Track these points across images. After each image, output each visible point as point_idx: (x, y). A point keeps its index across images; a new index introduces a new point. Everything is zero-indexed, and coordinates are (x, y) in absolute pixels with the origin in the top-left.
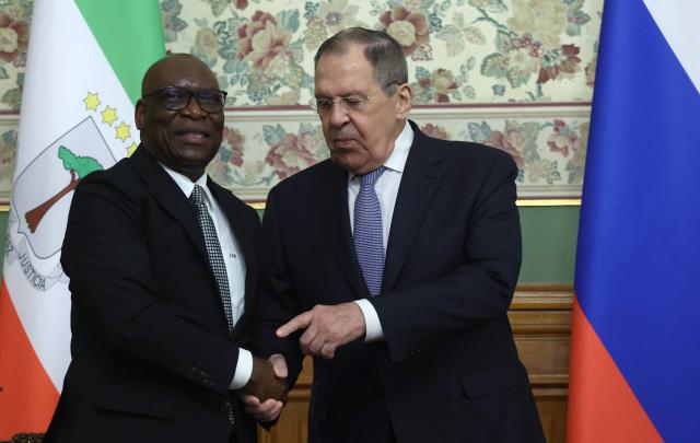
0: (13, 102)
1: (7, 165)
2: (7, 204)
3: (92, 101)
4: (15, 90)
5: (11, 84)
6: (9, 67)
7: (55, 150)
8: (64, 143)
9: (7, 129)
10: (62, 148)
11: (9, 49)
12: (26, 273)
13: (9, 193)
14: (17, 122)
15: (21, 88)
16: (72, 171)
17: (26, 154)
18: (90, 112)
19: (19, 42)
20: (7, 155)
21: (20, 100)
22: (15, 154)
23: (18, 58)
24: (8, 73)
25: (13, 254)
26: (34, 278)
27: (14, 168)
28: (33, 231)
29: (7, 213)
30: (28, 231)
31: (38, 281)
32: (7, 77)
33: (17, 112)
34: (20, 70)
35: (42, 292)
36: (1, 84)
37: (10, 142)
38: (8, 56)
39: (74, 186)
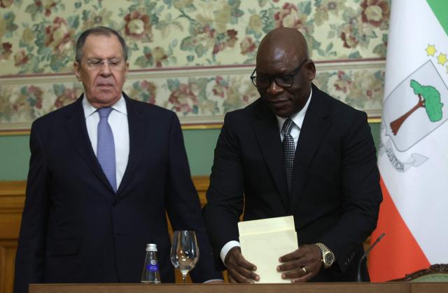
0: (380, 52)
1: (378, 92)
2: (379, 118)
3: (431, 51)
4: (381, 45)
5: (379, 41)
6: (377, 30)
7: (408, 82)
8: (414, 77)
9: (376, 70)
10: (413, 81)
11: (377, 19)
12: (391, 161)
13: (381, 111)
14: (384, 65)
15: (386, 44)
16: (419, 95)
17: (391, 83)
18: (431, 57)
19: (383, 14)
20: (379, 86)
21: (386, 51)
22: (383, 86)
23: (383, 24)
24: (377, 34)
25: (383, 149)
26: (397, 165)
27: (383, 92)
28: (395, 134)
29: (379, 123)
30: (392, 134)
31: (399, 166)
32: (376, 37)
33: (384, 58)
34: (385, 32)
35: (402, 173)
36: (372, 40)
37: (380, 78)
38: (376, 24)
39: (421, 104)
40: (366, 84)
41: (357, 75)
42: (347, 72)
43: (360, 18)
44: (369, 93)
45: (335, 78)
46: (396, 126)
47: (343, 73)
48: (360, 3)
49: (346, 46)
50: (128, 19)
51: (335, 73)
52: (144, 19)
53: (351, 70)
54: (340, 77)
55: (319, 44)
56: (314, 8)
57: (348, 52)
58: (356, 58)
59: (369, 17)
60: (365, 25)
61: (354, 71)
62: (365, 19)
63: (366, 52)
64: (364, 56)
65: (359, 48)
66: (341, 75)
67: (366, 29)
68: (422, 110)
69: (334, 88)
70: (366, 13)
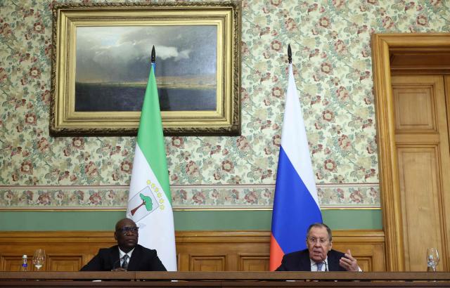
0: (128, 183)
1: (126, 199)
2: (126, 209)
3: (149, 182)
4: (128, 180)
5: (128, 178)
6: (127, 174)
7: (139, 194)
9: (125, 190)
10: (141, 194)
11: (127, 169)
13: (127, 206)
14: (129, 188)
15: (130, 179)
16: (143, 200)
17: (131, 195)
18: (148, 185)
19: (130, 168)
21: (130, 182)
22: (128, 196)
23: (129, 172)
24: (127, 176)
27: (128, 200)
28: (133, 215)
29: (126, 211)
30: (131, 215)
33: (129, 185)
34: (130, 175)
36: (125, 178)
37: (127, 193)
38: (127, 171)
39: (144, 203)
40: (121, 195)
41: (118, 192)
42: (114, 190)
43: (120, 169)
44: (122, 199)
45: (109, 192)
46: (133, 212)
48: (120, 163)
49: (114, 180)
50: (23, 165)
52: (30, 165)
53: (116, 190)
55: (103, 179)
56: (102, 164)
57: (114, 182)
58: (118, 185)
59: (124, 169)
61: (117, 190)
62: (122, 169)
63: (122, 183)
64: (121, 184)
65: (119, 181)
66: (111, 191)
67: (122, 173)
68: (144, 206)
69: (108, 197)
70: (123, 167)
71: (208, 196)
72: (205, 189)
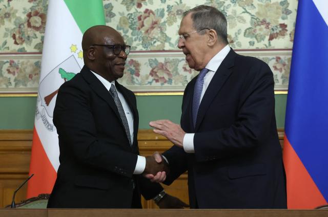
0: (39, 48)
1: (36, 76)
2: (37, 93)
3: (74, 48)
4: (40, 43)
5: (38, 41)
6: (38, 33)
7: (57, 70)
9: (37, 60)
10: (61, 69)
11: (38, 25)
12: (44, 123)
13: (37, 89)
14: (41, 58)
15: (43, 42)
16: (65, 79)
17: (45, 71)
18: (73, 53)
19: (42, 22)
20: (37, 72)
21: (42, 48)
22: (40, 71)
23: (42, 29)
24: (37, 35)
25: (39, 115)
27: (39, 78)
28: (48, 105)
29: (36, 97)
30: (45, 105)
31: (49, 127)
32: (37, 38)
33: (41, 53)
34: (43, 34)
35: (51, 132)
36: (34, 40)
37: (38, 66)
38: (37, 29)
40: (29, 70)
41: (23, 63)
42: (16, 61)
43: (26, 25)
44: (30, 76)
45: (8, 65)
46: (48, 99)
47: (13, 62)
48: (26, 14)
49: (16, 43)
51: (7, 62)
53: (19, 60)
54: (11, 64)
57: (17, 47)
58: (22, 52)
59: (32, 24)
60: (29, 29)
61: (21, 61)
62: (29, 25)
63: (29, 48)
64: (28, 51)
65: (24, 45)
66: (12, 63)
67: (30, 32)
69: (7, 72)
70: (30, 21)
71: (176, 70)
72: (171, 58)
